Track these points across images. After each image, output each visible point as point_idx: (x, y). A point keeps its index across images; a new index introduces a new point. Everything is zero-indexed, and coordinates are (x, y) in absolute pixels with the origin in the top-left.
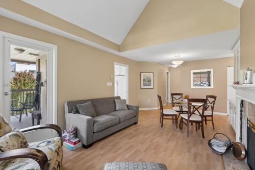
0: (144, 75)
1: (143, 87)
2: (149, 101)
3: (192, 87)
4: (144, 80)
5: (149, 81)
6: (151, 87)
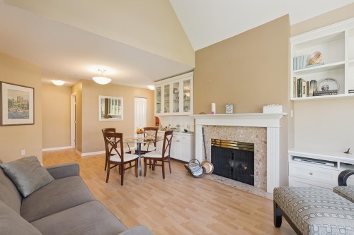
0: (9, 90)
1: (7, 121)
2: (23, 153)
3: (100, 119)
5: (25, 106)
6: (30, 121)
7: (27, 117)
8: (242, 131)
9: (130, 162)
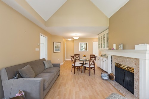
0: (55, 44)
1: (55, 51)
2: (58, 60)
3: (80, 51)
4: (56, 47)
5: (59, 47)
6: (60, 51)
7: (59, 50)
8: (128, 60)
9: (78, 67)
